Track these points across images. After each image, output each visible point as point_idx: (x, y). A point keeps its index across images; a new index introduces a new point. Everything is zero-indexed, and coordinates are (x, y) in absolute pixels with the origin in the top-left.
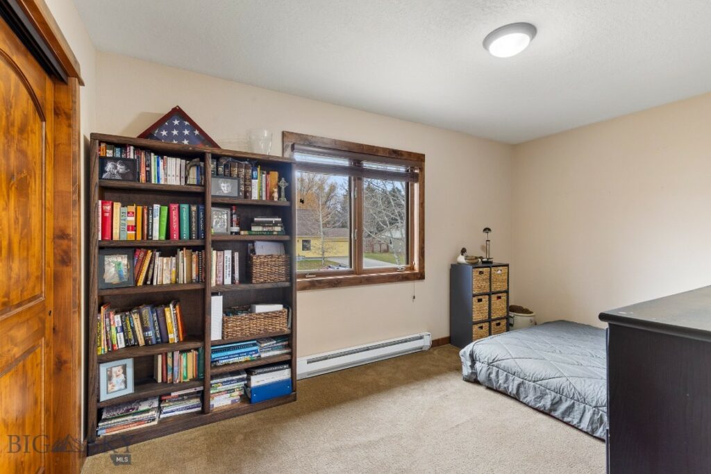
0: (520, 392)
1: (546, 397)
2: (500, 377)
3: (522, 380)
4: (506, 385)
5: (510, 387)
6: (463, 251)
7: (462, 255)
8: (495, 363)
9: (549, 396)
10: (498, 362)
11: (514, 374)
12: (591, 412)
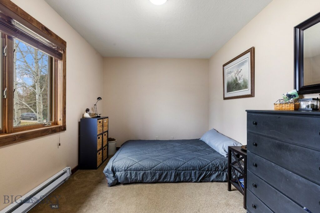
0: (144, 178)
1: (156, 174)
2: (133, 175)
3: (144, 172)
4: (136, 178)
5: (138, 178)
6: (87, 110)
7: (87, 112)
8: (129, 169)
9: (158, 173)
10: (130, 168)
11: (140, 171)
12: (174, 172)
